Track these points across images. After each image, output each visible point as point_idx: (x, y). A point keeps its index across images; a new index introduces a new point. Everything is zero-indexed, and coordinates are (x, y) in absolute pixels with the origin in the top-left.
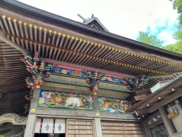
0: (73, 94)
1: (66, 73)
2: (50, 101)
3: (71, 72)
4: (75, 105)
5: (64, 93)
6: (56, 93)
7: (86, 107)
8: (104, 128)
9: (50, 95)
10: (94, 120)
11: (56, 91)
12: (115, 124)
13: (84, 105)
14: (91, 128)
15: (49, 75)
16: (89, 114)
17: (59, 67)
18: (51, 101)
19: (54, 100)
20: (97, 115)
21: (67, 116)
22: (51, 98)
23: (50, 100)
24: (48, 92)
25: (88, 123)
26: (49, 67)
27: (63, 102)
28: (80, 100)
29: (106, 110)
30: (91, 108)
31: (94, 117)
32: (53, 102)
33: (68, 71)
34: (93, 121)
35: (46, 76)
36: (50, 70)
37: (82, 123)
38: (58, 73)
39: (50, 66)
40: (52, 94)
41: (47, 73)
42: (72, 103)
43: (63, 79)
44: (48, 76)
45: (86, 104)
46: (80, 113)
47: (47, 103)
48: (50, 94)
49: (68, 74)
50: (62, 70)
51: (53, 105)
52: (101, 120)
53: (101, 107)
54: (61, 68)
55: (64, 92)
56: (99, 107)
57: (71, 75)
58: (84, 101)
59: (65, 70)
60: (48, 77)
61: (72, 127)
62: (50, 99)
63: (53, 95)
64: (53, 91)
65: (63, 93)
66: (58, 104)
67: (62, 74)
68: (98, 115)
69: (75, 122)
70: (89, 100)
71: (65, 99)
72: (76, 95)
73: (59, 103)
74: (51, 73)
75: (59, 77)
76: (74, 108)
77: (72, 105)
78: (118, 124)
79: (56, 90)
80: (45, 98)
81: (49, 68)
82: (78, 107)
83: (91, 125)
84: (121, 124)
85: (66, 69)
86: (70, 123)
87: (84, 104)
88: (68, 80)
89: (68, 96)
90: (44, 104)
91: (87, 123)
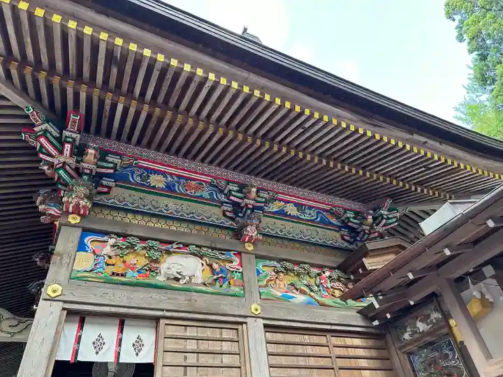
0: (181, 246)
1: (161, 185)
2: (108, 265)
3: (176, 181)
4: (188, 278)
5: (154, 243)
6: (131, 240)
7: (221, 286)
8: (273, 349)
9: (111, 246)
10: (246, 323)
11: (128, 236)
12: (307, 339)
13: (216, 280)
14: (234, 347)
15: (110, 188)
16: (229, 306)
17: (140, 167)
18: (113, 265)
19: (124, 262)
20: (253, 311)
21: (163, 310)
22: (112, 254)
23: (110, 261)
25: (227, 334)
26: (111, 163)
27: (152, 269)
28: (205, 264)
29: (280, 294)
30: (236, 290)
31: (245, 317)
32: (119, 268)
33: (170, 179)
34: (240, 327)
35: (100, 189)
36: (112, 171)
37: (208, 333)
38: (137, 184)
39: (114, 160)
40: (116, 242)
41: (104, 183)
42: (178, 273)
43: (154, 203)
44: (106, 190)
45: (220, 275)
46: (201, 302)
47: (101, 270)
48: (112, 241)
49: (170, 188)
50: (152, 176)
51: (118, 275)
52: (265, 326)
53: (266, 286)
54: (146, 169)
55: (156, 240)
56: (260, 286)
57: (178, 194)
59: (160, 177)
60: (108, 193)
61: (177, 343)
62: (110, 257)
63: (119, 248)
64: (118, 235)
65: (151, 243)
66: (136, 274)
67: (149, 186)
68: (256, 310)
69: (186, 330)
70: (230, 265)
71: (156, 261)
72: (192, 248)
74: (115, 182)
75: (142, 194)
76: (186, 286)
77: (180, 277)
78: (315, 339)
79: (129, 233)
80: (95, 254)
81: (111, 165)
83: (235, 338)
84: (323, 340)
85: (164, 174)
86: (171, 331)
87: (215, 277)
88: (167, 206)
89: (169, 253)
90: (91, 271)
91: (224, 333)
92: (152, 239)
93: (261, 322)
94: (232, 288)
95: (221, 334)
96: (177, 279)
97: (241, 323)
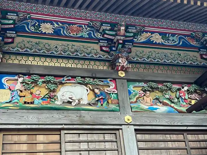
0: (70, 78)
1: (51, 31)
2: (21, 97)
3: (61, 27)
4: (77, 101)
5: (50, 78)
6: (34, 77)
7: (102, 105)
8: (142, 145)
9: (21, 83)
10: (121, 129)
11: (33, 74)
12: (168, 137)
13: (98, 101)
14: (114, 146)
15: (13, 38)
16: (109, 119)
17: (33, 19)
18: (24, 96)
19: (31, 93)
20: (126, 121)
21: (62, 124)
22: (23, 89)
23: (22, 94)
24: (16, 77)
25: (108, 137)
26: (11, 20)
27: (51, 96)
28: (89, 90)
29: (147, 107)
30: (113, 107)
31: (121, 125)
32: (29, 98)
33: (56, 25)
34: (117, 132)
35: (6, 40)
36: (12, 26)
37: (95, 137)
38: (33, 33)
39: (13, 17)
40: (23, 80)
41: (8, 35)
42: (70, 98)
43: (47, 46)
44: (10, 40)
45: (101, 97)
46: (88, 117)
47: (16, 101)
48: (21, 80)
49: (57, 33)
50: (42, 25)
51: (28, 103)
52: (136, 130)
53: (136, 102)
54: (38, 20)
55: (51, 75)
56: (131, 103)
57: (63, 36)
58: (97, 91)
59: (48, 25)
60: (12, 42)
61: (73, 145)
62: (21, 91)
63: (26, 83)
64: (24, 74)
65: (47, 78)
66: (41, 101)
67: (42, 33)
68: (129, 120)
69: (79, 136)
70: (108, 89)
71: (54, 91)
72: (79, 79)
73: (42, 99)
74: (16, 33)
75: (37, 40)
76: (77, 107)
77: (71, 101)
78: (174, 137)
79: (31, 72)
80: (10, 90)
81: (11, 22)
82: (84, 105)
83: (114, 140)
85: (51, 22)
86: (69, 138)
87: (97, 99)
88: (56, 47)
89: (61, 83)
90: (10, 102)
91: (106, 136)
92: (49, 75)
93: (133, 128)
94: (110, 106)
95: (104, 138)
96: (70, 103)
97: (118, 129)
